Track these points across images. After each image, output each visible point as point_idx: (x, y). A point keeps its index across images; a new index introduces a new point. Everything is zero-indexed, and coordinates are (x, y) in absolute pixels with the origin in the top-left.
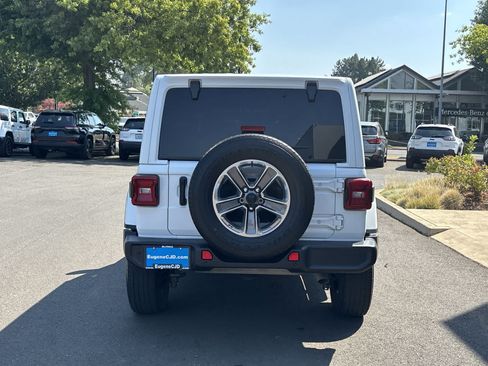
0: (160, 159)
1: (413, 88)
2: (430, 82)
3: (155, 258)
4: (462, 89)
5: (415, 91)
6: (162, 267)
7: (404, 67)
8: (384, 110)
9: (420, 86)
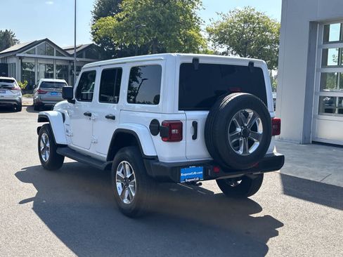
0: (179, 110)
1: (53, 55)
2: (64, 51)
3: (185, 175)
4: (86, 58)
5: (55, 57)
6: (189, 180)
7: (47, 40)
8: (33, 70)
9: (58, 54)
